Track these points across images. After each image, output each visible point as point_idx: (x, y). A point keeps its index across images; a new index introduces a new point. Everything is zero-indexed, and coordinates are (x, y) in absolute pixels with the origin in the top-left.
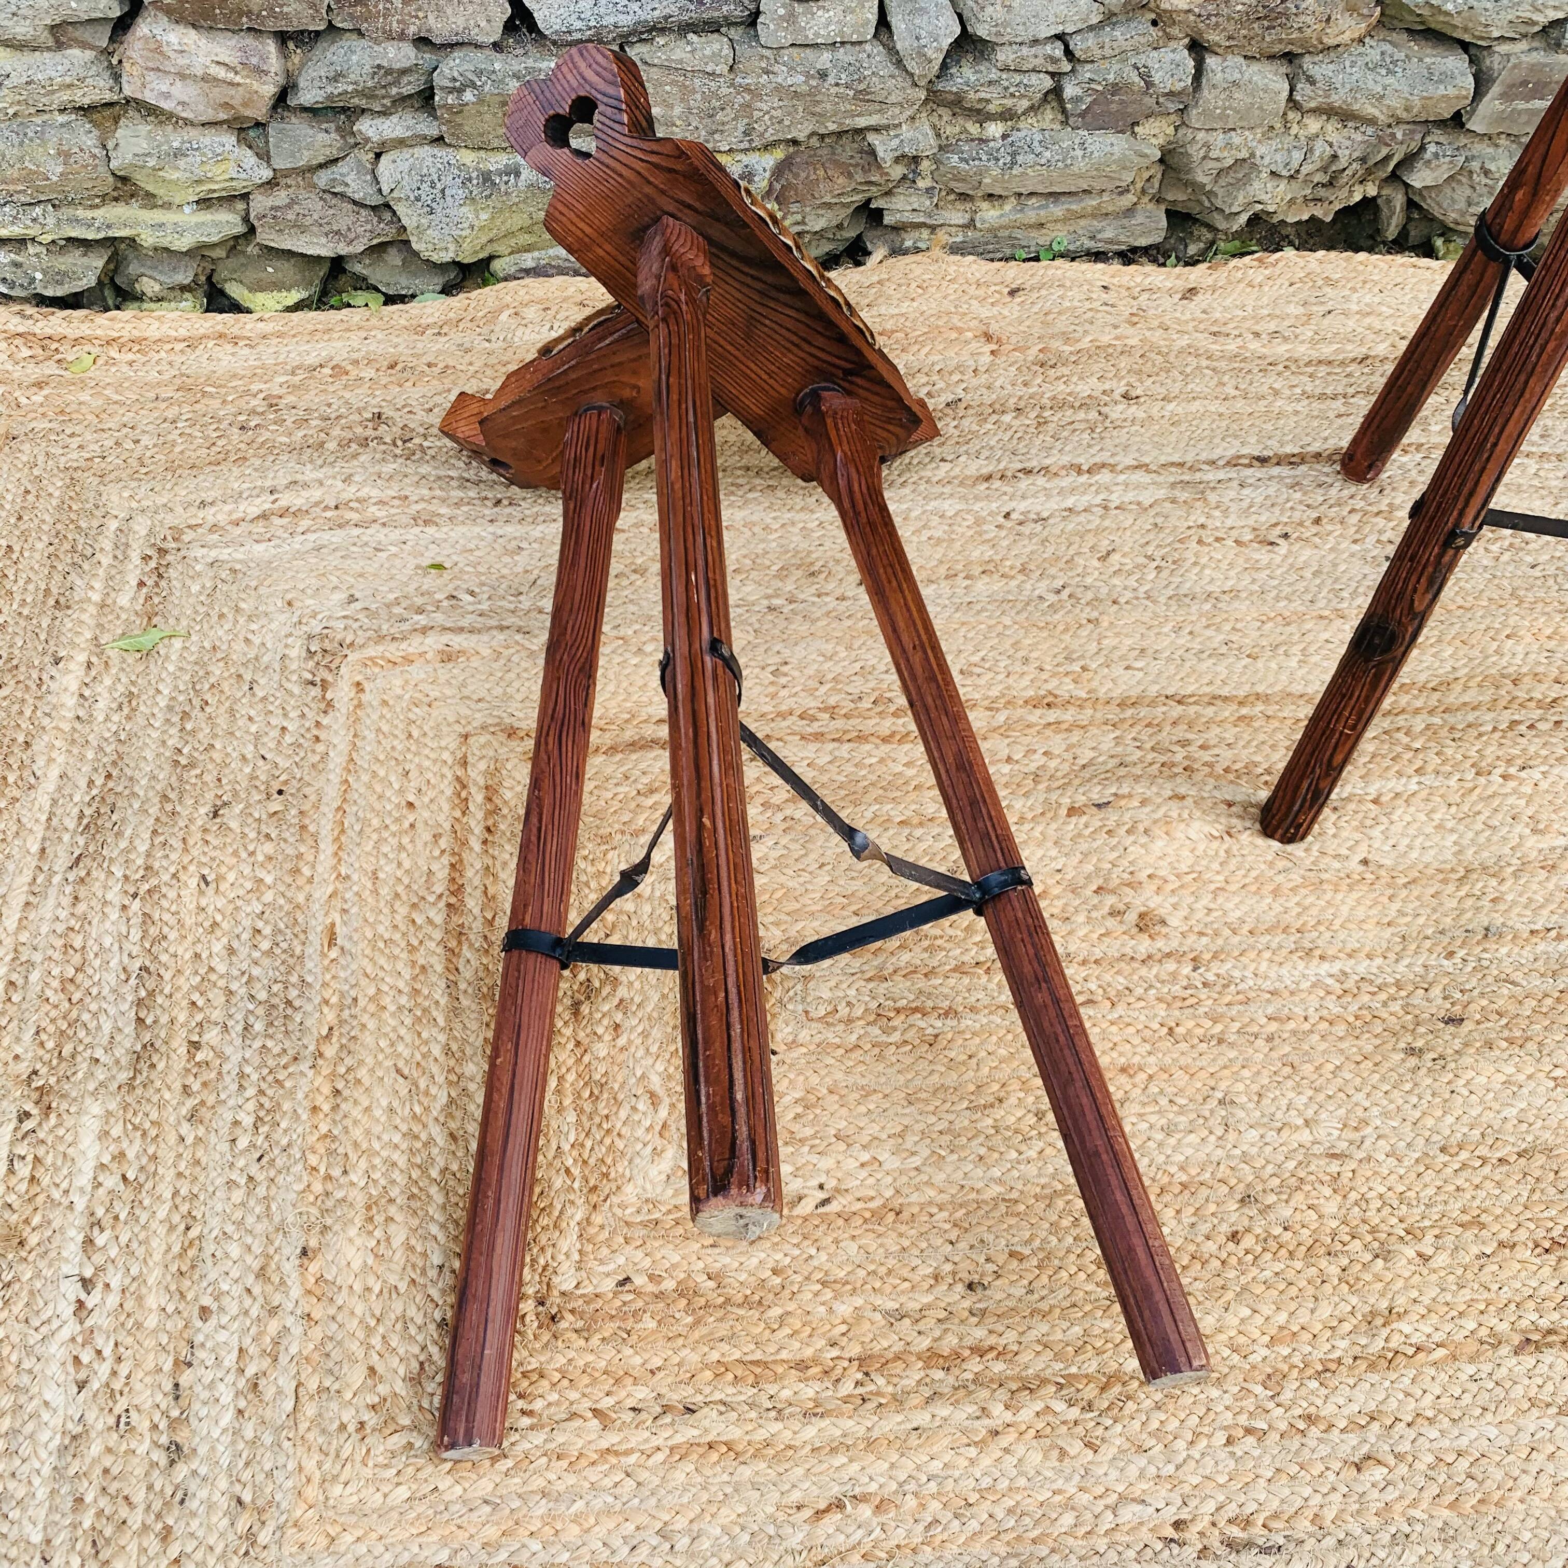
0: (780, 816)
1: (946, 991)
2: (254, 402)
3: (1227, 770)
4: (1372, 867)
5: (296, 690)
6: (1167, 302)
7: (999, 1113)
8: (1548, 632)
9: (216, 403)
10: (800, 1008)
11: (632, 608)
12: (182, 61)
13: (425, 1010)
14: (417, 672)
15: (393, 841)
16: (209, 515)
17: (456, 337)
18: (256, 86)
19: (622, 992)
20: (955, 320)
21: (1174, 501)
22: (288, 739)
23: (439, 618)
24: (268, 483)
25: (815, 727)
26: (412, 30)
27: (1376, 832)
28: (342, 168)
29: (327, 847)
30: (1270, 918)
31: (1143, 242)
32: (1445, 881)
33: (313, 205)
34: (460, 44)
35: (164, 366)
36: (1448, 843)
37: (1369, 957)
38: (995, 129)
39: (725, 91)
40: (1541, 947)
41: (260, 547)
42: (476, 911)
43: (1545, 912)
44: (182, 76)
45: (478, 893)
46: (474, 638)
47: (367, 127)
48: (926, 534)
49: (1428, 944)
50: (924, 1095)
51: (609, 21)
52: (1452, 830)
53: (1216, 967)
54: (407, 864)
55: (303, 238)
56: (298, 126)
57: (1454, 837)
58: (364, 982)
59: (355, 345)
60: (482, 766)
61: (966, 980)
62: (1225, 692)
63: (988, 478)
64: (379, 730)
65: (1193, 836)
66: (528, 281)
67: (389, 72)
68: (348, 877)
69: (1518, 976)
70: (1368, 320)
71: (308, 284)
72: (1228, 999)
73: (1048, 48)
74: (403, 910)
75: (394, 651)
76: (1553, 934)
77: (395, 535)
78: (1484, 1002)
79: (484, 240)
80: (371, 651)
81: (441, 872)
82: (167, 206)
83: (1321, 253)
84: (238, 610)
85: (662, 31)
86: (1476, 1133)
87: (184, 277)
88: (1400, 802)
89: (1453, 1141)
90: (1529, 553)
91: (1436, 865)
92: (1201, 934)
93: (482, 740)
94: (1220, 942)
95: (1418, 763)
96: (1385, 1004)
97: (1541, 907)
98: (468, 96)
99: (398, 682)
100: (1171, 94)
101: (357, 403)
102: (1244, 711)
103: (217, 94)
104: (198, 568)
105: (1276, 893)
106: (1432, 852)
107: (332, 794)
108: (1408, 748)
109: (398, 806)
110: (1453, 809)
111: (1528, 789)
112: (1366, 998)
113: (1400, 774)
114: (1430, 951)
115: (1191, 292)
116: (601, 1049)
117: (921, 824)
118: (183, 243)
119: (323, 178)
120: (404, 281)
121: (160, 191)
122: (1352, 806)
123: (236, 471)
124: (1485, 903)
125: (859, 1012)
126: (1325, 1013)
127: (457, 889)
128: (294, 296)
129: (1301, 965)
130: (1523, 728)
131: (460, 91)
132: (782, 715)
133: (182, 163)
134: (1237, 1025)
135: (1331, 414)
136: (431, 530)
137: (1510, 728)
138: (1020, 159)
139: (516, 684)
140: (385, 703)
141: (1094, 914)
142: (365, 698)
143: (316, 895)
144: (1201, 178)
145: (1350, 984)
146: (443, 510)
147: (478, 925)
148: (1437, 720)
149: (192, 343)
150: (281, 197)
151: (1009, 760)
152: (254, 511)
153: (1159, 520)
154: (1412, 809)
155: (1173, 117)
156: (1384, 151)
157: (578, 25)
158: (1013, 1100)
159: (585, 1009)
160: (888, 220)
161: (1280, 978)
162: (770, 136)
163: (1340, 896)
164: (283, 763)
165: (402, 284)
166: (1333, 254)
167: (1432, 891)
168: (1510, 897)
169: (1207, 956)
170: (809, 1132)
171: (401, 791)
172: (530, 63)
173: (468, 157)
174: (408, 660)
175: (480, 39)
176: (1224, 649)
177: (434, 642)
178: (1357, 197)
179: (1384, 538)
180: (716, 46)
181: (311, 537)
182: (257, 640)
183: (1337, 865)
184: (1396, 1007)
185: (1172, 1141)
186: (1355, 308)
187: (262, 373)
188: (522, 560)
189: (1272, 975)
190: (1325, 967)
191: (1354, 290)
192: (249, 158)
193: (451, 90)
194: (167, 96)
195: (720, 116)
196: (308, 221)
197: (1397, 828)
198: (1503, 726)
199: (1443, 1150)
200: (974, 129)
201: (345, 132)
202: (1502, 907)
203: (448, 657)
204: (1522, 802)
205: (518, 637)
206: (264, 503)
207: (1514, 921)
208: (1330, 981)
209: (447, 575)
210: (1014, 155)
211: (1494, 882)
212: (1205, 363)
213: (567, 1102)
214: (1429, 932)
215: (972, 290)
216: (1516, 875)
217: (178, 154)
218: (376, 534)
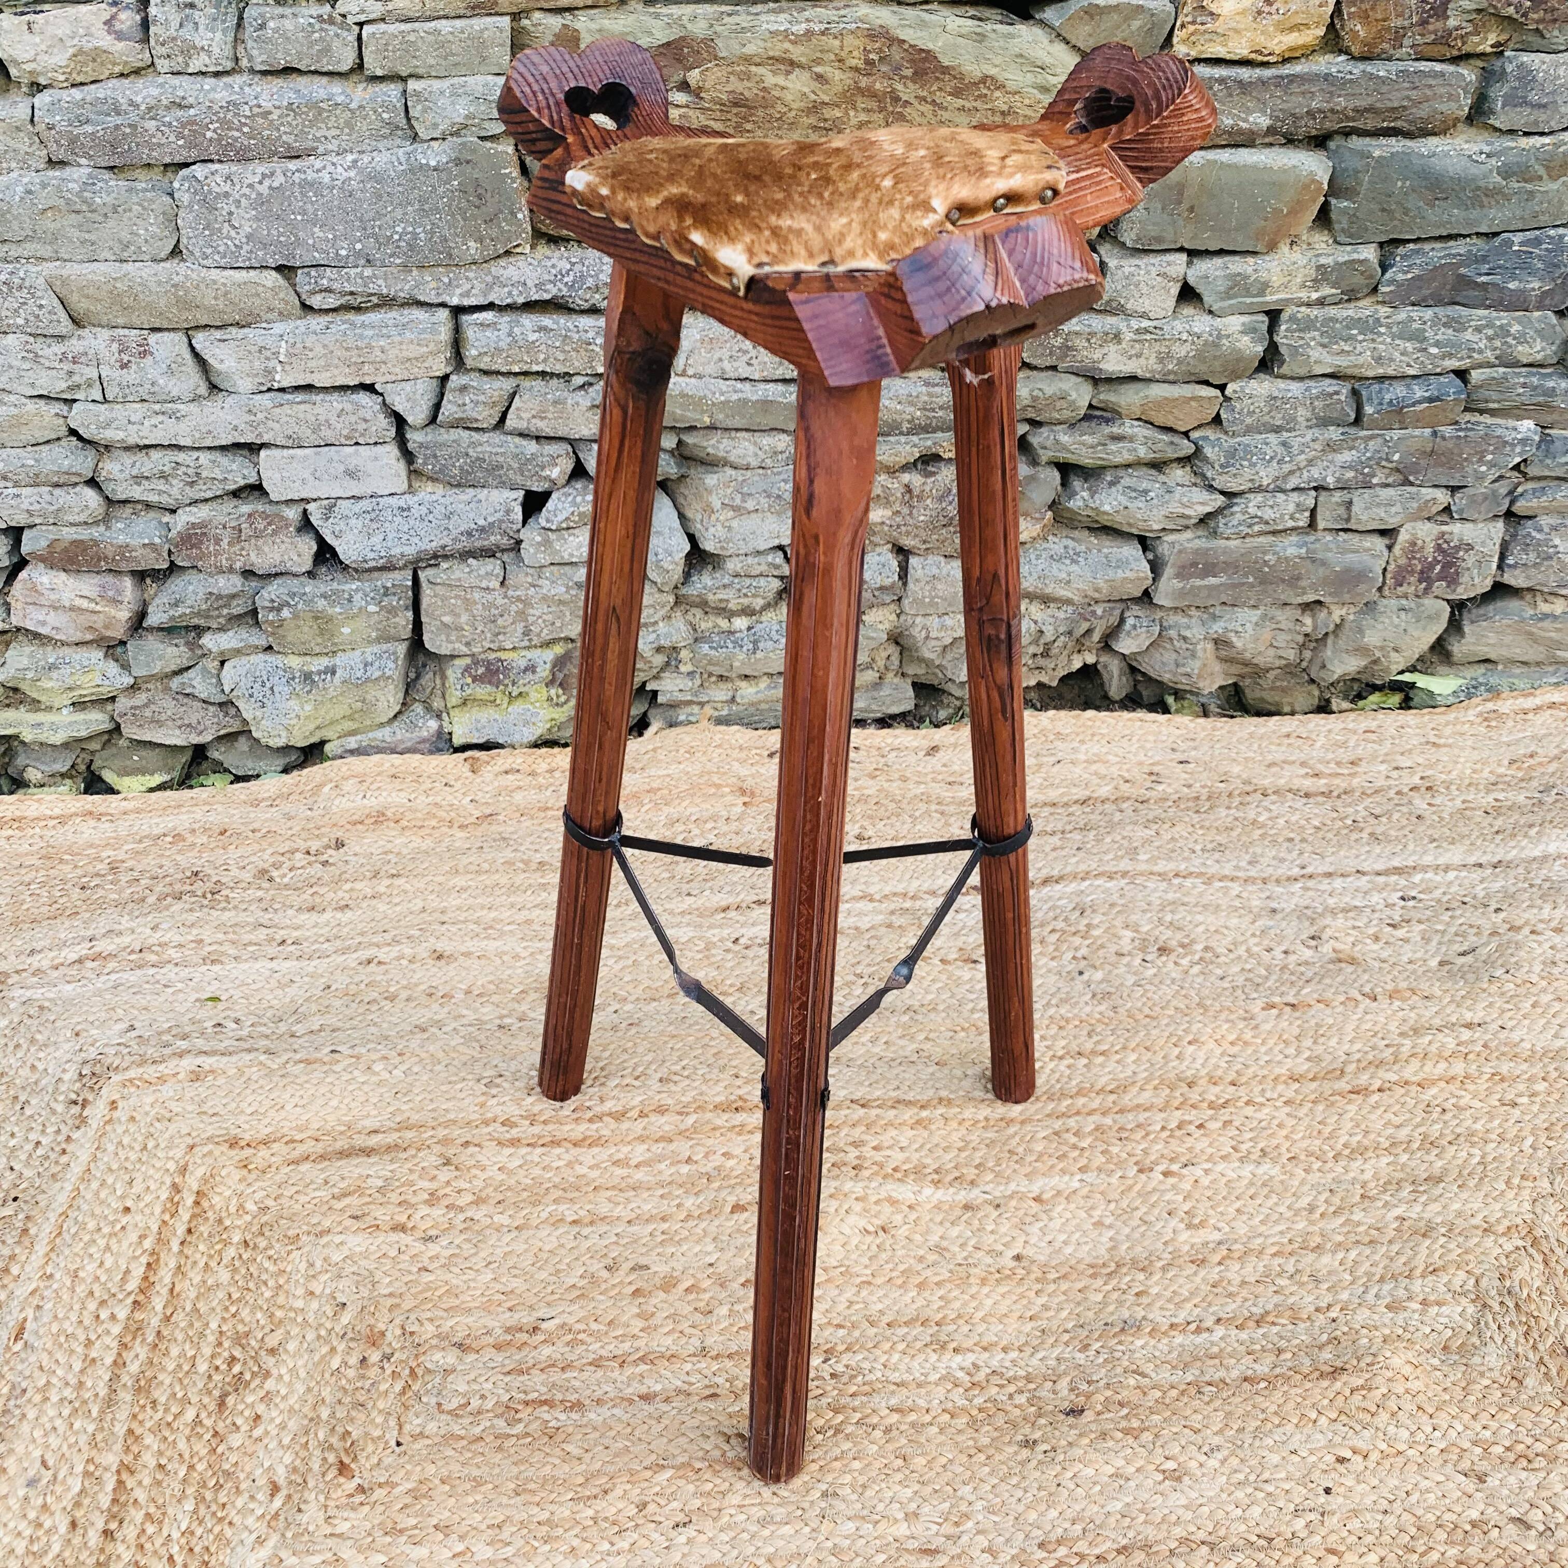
0: (461, 1217)
1: (577, 1384)
2: (99, 866)
3: (895, 1170)
4: (1024, 1263)
5: (60, 1108)
6: (912, 759)
7: (599, 1505)
8: (1232, 1037)
9: (67, 868)
10: (433, 1401)
11: (373, 1029)
12: (53, 597)
13: (85, 1402)
14: (167, 1091)
15: (102, 1242)
16: (35, 961)
17: (286, 807)
18: (113, 612)
19: (270, 1384)
20: (715, 779)
21: (889, 926)
22: (40, 1152)
23: (200, 1043)
24: (89, 933)
25: (514, 1132)
26: (238, 565)
27: (1035, 1229)
28: (191, 673)
29: (41, 1249)
30: (910, 1312)
31: (895, 710)
32: (1094, 1276)
33: (168, 705)
34: (276, 575)
35: (37, 840)
36: (1104, 1239)
37: (1005, 1350)
38: (740, 623)
39: (500, 601)
40: (1179, 1339)
41: (69, 987)
42: (159, 1308)
43: (1189, 1306)
44: (56, 608)
45: (165, 1291)
46: (225, 1059)
47: (208, 641)
49: (1066, 1337)
50: (532, 1486)
51: (396, 551)
52: (1110, 1227)
53: (846, 1359)
54: (108, 1263)
55: (163, 731)
56: (152, 643)
57: (1111, 1233)
58: (37, 1373)
59: (198, 817)
60: (200, 1172)
61: (600, 1373)
62: (910, 1096)
63: (726, 909)
64: (120, 1143)
65: (847, 1231)
66: (351, 760)
67: (219, 597)
68: (51, 1276)
69: (1148, 1368)
70: (1094, 767)
71: (171, 770)
72: (854, 1389)
73: (770, 558)
74: (92, 1306)
75: (151, 1072)
76: (1193, 1327)
77: (185, 973)
78: (1109, 1393)
79: (312, 727)
80: (132, 1074)
81: (138, 1271)
82: (50, 709)
83: (1051, 713)
84: (33, 1041)
85: (446, 557)
86: (1078, 1528)
87: (62, 766)
88: (1062, 1200)
89: (1053, 1537)
90: (1219, 966)
91: (1088, 1260)
92: (839, 1326)
93: (206, 1149)
94: (856, 1333)
95: (1083, 1162)
96: (1011, 1397)
97: (1186, 1300)
98: (286, 613)
99: (149, 1100)
100: (881, 588)
101: (184, 864)
102: (924, 1114)
103: (83, 620)
104: (13, 1005)
105: (921, 1286)
106: (1086, 1248)
107: (62, 1199)
108: (1074, 1147)
109: (116, 1211)
110: (1112, 1206)
111: (1187, 1186)
112: (994, 1390)
113: (1063, 1171)
114: (1067, 1344)
115: (934, 749)
116: (236, 1440)
117: (592, 1223)
118: (58, 738)
119: (175, 683)
120: (250, 764)
121: (43, 699)
122: (1013, 1203)
123: (67, 924)
124: (1130, 1298)
125: (489, 1404)
126: (949, 1405)
127: (146, 1285)
128: (157, 779)
129: (934, 1357)
130: (1192, 1128)
131: (279, 610)
132: (486, 1123)
133: (54, 674)
134: (858, 1415)
135: (1048, 849)
136: (217, 968)
137: (1179, 1127)
138: (761, 645)
139: (250, 1099)
140: (132, 1119)
141: (737, 1307)
142: (116, 1114)
143: (17, 1293)
144: (928, 655)
145: (980, 1376)
146: (232, 952)
147: (155, 1322)
148: (1108, 1121)
149: (62, 820)
150: (141, 698)
151: (689, 1160)
152: (75, 957)
153: (873, 942)
154: (1072, 1206)
155: (893, 607)
156: (1085, 626)
157: (371, 555)
158: (619, 1492)
159: (230, 1401)
160: (660, 699)
161: (909, 1370)
162: (546, 635)
163: (986, 1290)
164: (28, 1173)
165: (247, 766)
166: (1063, 713)
167: (1080, 1285)
168: (1154, 1291)
169: (840, 1348)
170: (412, 1521)
171: (123, 1197)
172: (335, 585)
173: (295, 662)
174: (162, 1079)
175: (295, 569)
176: (914, 1058)
177: (188, 1063)
178: (1077, 665)
179: (1079, 954)
180: (490, 568)
181: (113, 977)
182: (40, 1066)
183: (989, 1260)
184: (1021, 1399)
185: (766, 1533)
186: (1082, 757)
187: (115, 843)
188: (292, 991)
189: (903, 1367)
190: (958, 1358)
191: (1082, 742)
192: (112, 668)
193: (272, 609)
194: (44, 623)
195: (500, 622)
196: (163, 717)
197: (1057, 1223)
198: (1173, 1125)
199: (1041, 1545)
200: (724, 624)
201: (193, 646)
202: (1145, 1300)
203: (196, 1076)
204: (1180, 1198)
205: (263, 1058)
206: (82, 950)
207: (1155, 1315)
208: (960, 1374)
209: (221, 1006)
210: (755, 643)
211: (1141, 1276)
212: (934, 807)
213: (190, 1491)
214: (1070, 1325)
215: (735, 754)
216: (1164, 1269)
217: (52, 667)
218: (170, 972)
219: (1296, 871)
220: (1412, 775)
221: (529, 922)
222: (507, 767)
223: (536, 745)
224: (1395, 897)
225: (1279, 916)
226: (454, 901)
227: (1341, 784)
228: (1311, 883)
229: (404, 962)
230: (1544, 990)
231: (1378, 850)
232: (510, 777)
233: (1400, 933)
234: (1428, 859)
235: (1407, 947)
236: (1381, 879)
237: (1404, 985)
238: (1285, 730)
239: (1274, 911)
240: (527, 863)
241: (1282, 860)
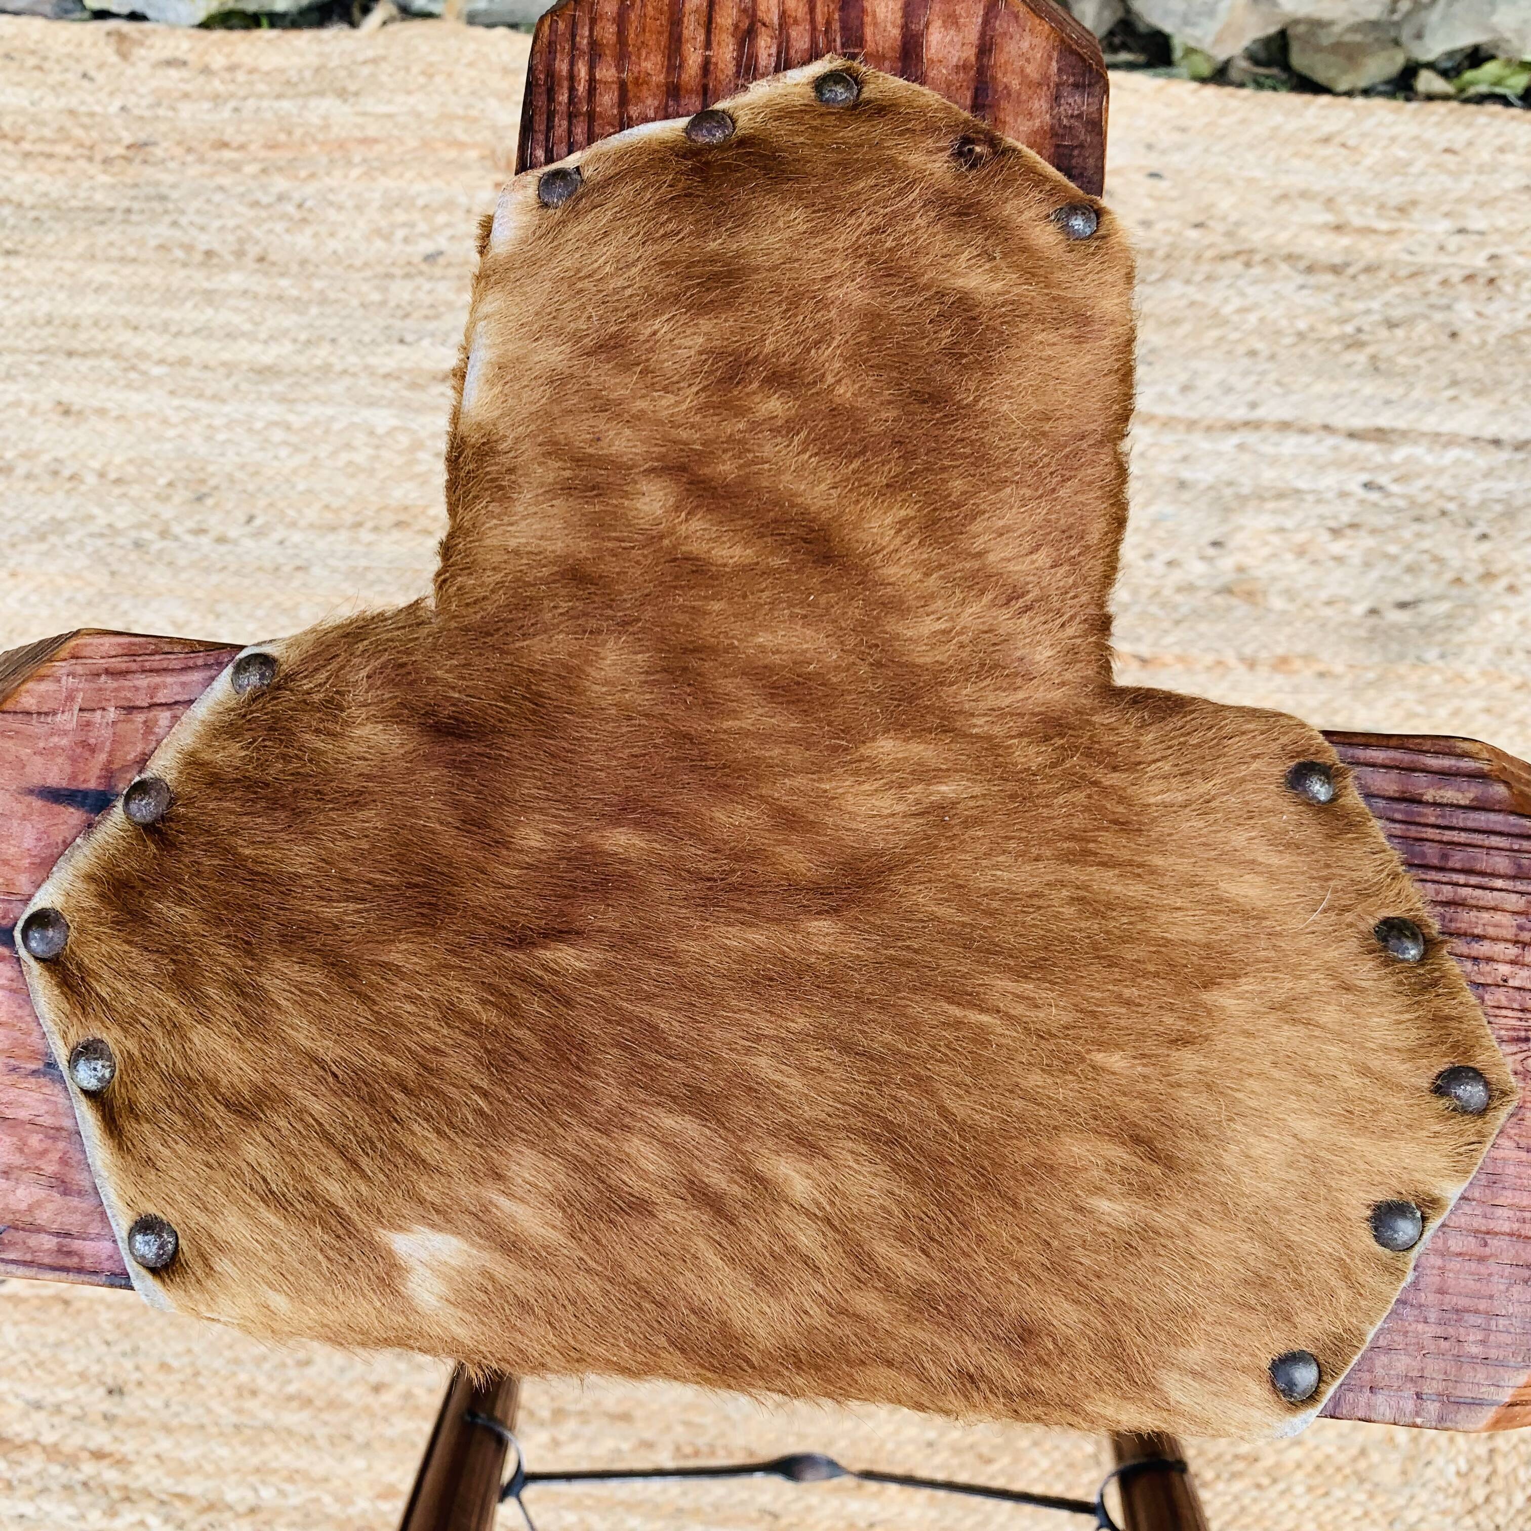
20: (459, 130)
48: (344, 457)
219: (1241, 413)
220: (1480, 246)
221: (184, 362)
222: (167, 54)
223: (206, 25)
224: (1354, 485)
225: (1186, 496)
226: (89, 307)
227: (1368, 250)
228: (1251, 438)
229: (23, 412)
230: (1476, 694)
231: (1368, 389)
232: (173, 73)
233: (1338, 547)
234: (1430, 423)
235: (1339, 573)
236: (1352, 446)
237: (1301, 647)
238: (1328, 128)
239: (1182, 485)
240: (189, 248)
241: (1229, 390)
